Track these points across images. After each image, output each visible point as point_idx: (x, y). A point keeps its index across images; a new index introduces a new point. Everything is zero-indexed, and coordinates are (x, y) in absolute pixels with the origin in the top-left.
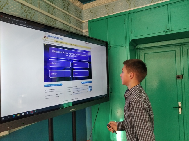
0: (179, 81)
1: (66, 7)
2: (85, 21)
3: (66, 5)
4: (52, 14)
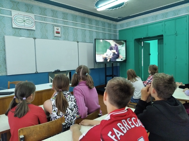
1: (109, 26)
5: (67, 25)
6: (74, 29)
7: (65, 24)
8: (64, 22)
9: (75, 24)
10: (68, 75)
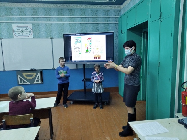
1: (106, 13)
3: (106, 12)
4: (96, 21)
5: (37, 21)
6: (48, 24)
7: (35, 21)
8: (34, 19)
9: (48, 18)
10: (39, 75)
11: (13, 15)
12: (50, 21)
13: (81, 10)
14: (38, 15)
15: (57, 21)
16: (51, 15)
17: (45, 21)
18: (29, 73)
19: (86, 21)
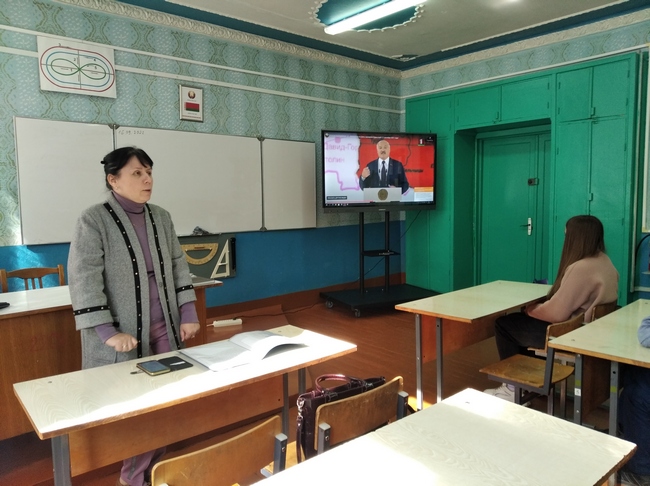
0: (532, 187)
2: (405, 96)
3: (374, 82)
4: (356, 103)
5: (223, 81)
6: (250, 95)
7: (217, 79)
9: (253, 78)
10: (226, 250)
11: (154, 51)
12: (255, 86)
13: (327, 66)
14: (226, 64)
15: (273, 89)
16: (259, 71)
17: (245, 84)
18: (197, 246)
19: (337, 100)
